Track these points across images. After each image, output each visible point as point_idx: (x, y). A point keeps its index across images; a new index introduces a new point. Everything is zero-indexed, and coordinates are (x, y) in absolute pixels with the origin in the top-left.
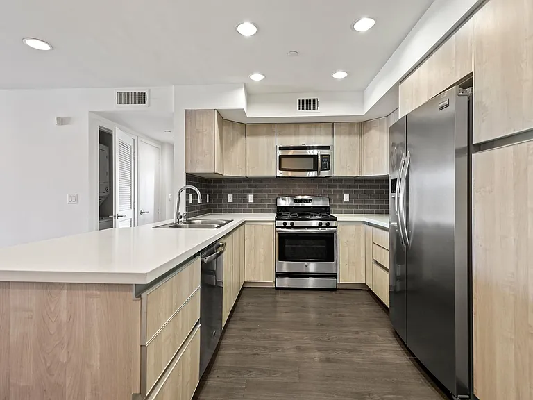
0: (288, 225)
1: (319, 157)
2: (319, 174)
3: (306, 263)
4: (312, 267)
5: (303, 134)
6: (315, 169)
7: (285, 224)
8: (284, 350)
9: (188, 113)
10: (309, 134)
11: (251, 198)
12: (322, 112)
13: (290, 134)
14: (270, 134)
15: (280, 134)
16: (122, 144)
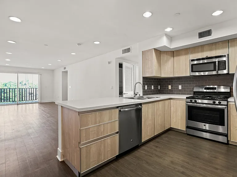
0: (193, 101)
1: (217, 63)
2: (217, 72)
3: (205, 124)
4: (207, 127)
5: (206, 51)
6: (215, 70)
7: (191, 101)
8: (164, 159)
9: (143, 52)
10: (211, 50)
11: (180, 87)
12: (215, 36)
13: (198, 52)
14: (187, 54)
15: (192, 53)
16: (127, 67)
